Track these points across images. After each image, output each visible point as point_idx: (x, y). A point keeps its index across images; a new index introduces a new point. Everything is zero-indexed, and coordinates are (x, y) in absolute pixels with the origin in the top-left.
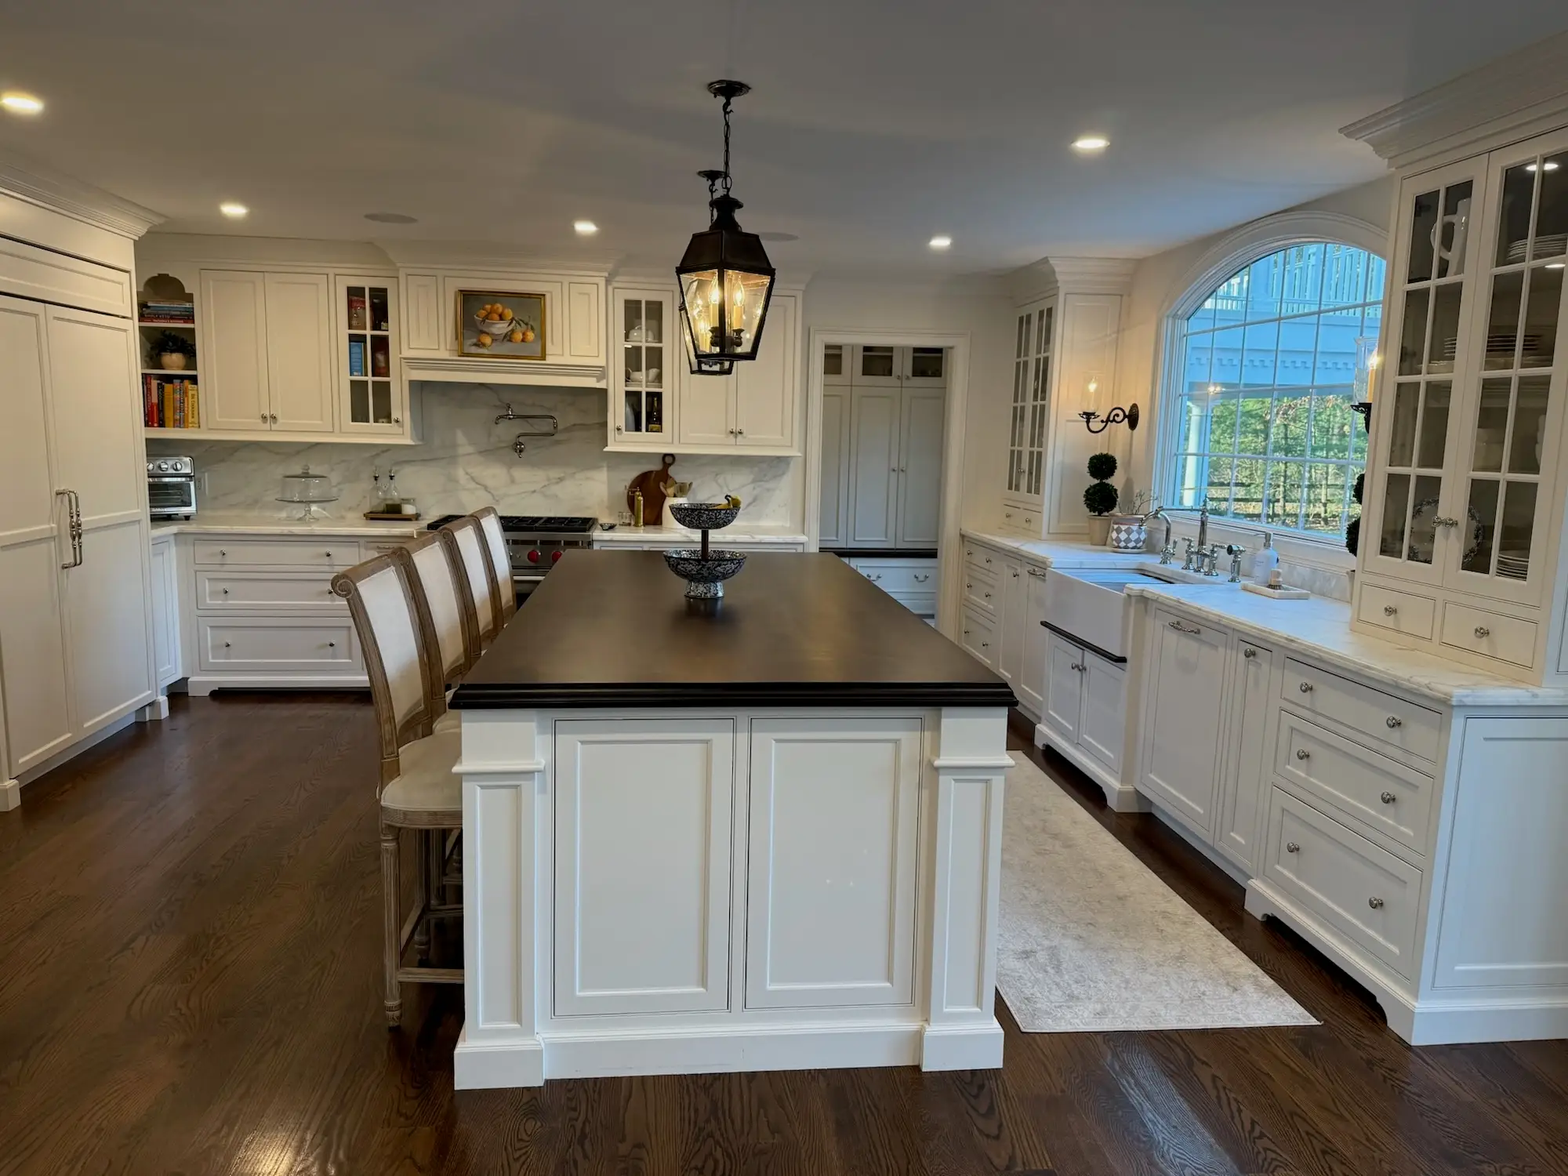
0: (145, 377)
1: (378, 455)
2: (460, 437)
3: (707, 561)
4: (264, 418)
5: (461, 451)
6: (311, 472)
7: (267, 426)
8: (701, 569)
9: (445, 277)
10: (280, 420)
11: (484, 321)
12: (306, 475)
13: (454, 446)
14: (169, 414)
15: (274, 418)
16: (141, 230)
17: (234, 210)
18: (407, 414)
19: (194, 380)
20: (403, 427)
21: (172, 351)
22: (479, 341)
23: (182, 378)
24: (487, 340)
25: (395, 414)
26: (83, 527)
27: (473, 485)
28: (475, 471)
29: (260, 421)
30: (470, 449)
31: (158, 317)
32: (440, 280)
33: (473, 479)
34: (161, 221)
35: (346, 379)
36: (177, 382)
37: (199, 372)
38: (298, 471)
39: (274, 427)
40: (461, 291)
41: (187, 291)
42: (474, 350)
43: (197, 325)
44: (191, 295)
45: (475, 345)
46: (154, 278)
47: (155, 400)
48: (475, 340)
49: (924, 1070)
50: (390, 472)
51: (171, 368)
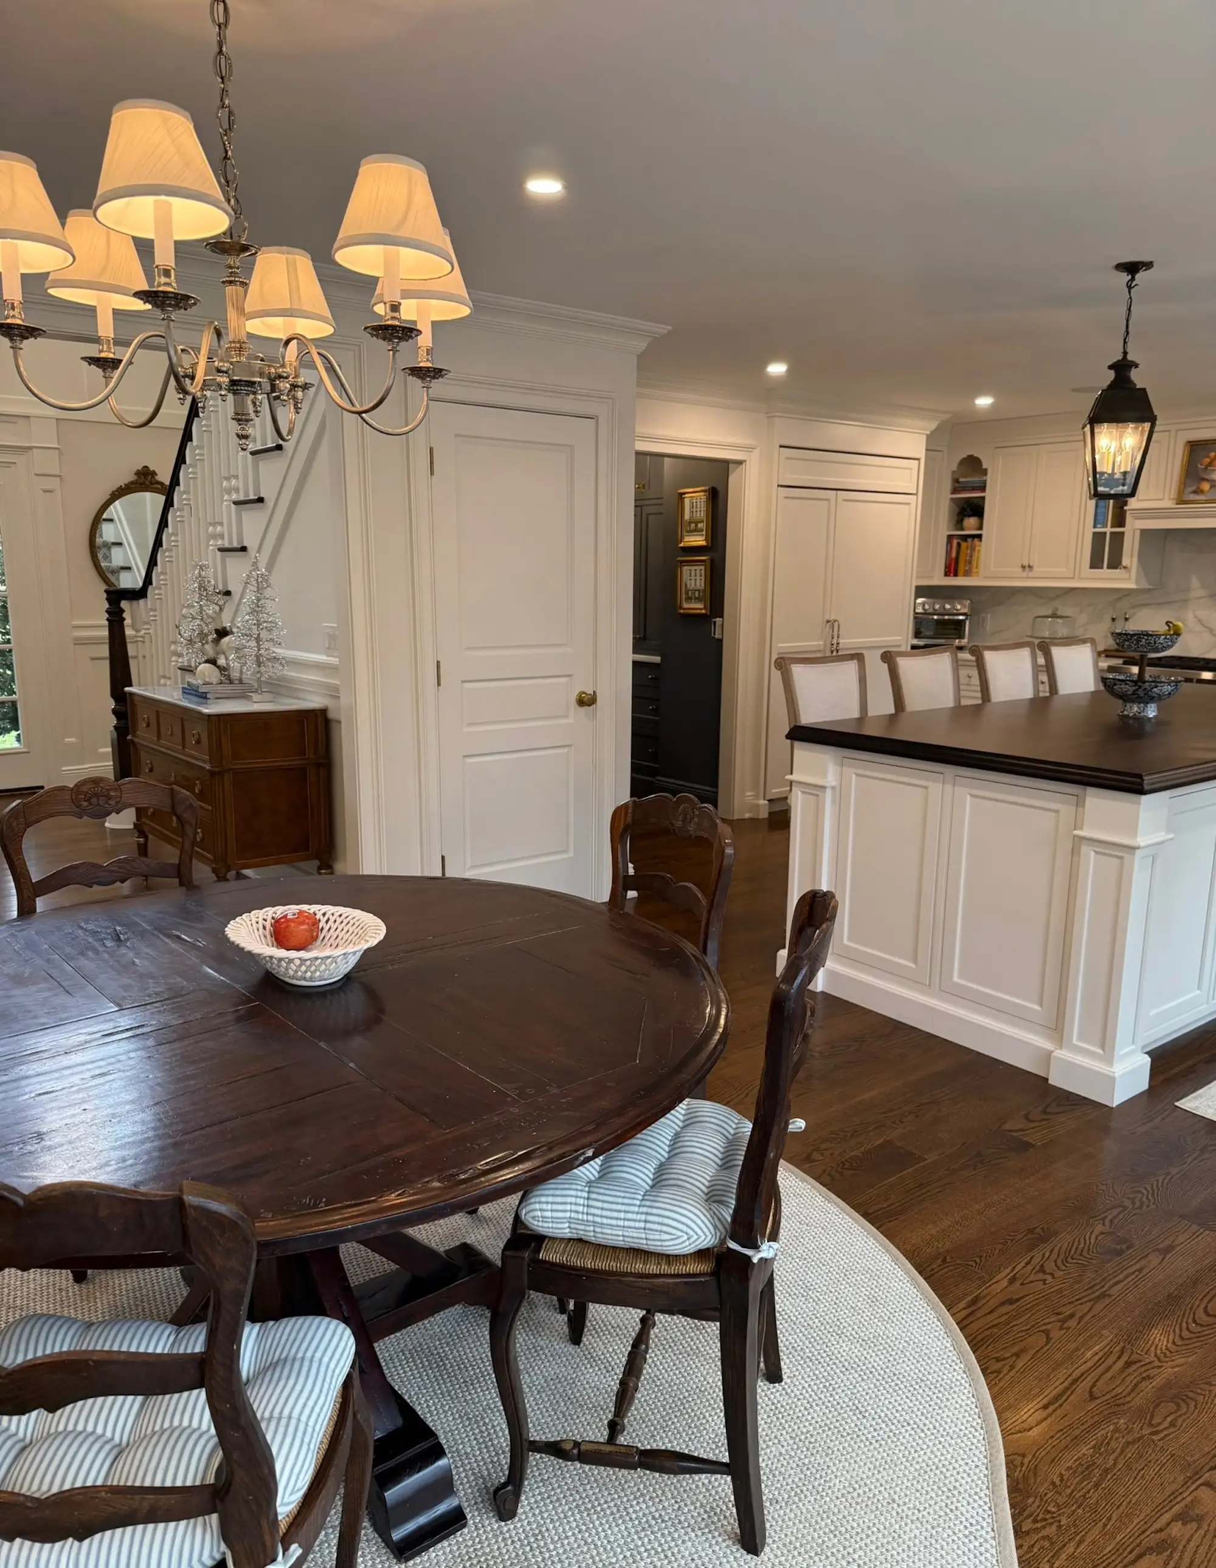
0: (950, 538)
1: (1120, 599)
2: (1195, 582)
3: (1144, 682)
4: (1023, 567)
5: (1193, 594)
6: (1059, 613)
7: (1025, 574)
8: (1137, 690)
9: (1177, 430)
10: (1035, 569)
11: (1206, 468)
12: (1054, 616)
13: (1187, 590)
14: (962, 567)
15: (1030, 567)
16: (933, 425)
17: (984, 402)
18: (1135, 560)
19: (980, 537)
20: (1130, 572)
21: (970, 516)
22: (1198, 488)
23: (973, 537)
24: (1206, 486)
25: (1125, 561)
26: (841, 646)
27: (1199, 628)
28: (1202, 614)
29: (1020, 569)
30: (1202, 593)
31: (964, 489)
32: (1173, 433)
33: (1200, 621)
34: (948, 416)
35: (1090, 530)
36: (970, 540)
37: (983, 532)
38: (1049, 612)
39: (1031, 574)
40: (1190, 442)
41: (984, 467)
42: (1192, 497)
43: (987, 495)
44: (986, 470)
45: (1195, 492)
46: (965, 459)
47: (954, 555)
48: (1194, 488)
49: (1050, 1082)
50: (1126, 614)
51: (969, 529)
